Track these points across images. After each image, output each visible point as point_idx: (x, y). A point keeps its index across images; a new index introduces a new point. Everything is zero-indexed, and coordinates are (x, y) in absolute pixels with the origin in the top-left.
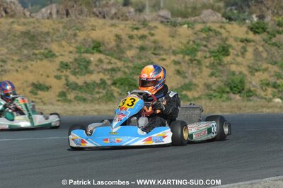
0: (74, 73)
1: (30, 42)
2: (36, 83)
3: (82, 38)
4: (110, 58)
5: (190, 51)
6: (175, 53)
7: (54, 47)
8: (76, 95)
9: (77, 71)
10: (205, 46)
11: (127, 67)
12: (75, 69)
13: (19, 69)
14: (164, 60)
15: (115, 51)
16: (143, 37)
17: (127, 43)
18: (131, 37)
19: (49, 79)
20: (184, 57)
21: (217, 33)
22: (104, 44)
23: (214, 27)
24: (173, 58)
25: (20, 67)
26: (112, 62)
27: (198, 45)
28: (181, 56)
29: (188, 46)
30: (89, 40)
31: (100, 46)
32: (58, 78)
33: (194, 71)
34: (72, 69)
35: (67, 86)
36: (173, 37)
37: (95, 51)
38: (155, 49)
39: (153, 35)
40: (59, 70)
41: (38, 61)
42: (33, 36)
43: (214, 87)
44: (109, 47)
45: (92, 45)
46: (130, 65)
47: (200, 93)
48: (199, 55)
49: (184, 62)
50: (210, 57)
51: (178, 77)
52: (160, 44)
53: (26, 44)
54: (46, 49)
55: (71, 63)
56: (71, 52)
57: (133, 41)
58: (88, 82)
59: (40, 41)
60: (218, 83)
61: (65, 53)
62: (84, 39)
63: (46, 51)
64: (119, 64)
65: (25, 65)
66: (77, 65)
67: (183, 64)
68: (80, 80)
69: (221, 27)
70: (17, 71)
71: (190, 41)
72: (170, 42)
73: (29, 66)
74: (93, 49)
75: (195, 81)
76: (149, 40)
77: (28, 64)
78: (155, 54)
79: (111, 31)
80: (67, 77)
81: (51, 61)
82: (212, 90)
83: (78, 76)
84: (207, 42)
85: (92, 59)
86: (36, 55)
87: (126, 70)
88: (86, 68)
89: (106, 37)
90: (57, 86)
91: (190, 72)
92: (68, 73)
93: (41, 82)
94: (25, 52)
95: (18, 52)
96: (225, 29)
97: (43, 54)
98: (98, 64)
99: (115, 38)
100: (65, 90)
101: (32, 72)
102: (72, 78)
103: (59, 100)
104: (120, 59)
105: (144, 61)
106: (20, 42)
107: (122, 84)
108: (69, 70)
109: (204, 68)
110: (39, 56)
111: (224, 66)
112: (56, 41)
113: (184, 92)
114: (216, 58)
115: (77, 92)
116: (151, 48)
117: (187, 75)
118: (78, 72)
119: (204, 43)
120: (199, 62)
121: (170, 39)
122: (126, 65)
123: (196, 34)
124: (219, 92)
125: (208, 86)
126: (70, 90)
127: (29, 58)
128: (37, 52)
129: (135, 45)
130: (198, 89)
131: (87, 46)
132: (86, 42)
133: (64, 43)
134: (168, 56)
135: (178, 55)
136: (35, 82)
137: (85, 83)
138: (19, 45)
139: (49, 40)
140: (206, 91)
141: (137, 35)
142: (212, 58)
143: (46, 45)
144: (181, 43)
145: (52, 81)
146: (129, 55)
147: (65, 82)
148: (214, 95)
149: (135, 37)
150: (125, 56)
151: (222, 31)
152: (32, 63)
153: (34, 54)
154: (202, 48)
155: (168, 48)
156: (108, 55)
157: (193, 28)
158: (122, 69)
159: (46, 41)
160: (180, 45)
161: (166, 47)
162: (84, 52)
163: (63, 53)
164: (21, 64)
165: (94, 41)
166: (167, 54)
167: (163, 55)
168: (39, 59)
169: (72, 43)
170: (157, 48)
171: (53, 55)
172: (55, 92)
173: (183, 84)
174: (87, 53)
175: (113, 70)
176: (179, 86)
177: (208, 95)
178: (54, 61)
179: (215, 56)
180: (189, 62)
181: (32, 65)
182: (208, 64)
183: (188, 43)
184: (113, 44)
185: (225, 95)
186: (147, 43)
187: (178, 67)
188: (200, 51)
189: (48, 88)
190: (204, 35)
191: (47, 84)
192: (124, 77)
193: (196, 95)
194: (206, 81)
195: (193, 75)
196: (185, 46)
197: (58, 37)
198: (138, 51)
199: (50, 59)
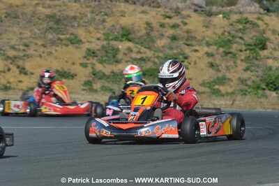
0: (101, 62)
1: (56, 26)
2: (60, 70)
3: (111, 24)
4: (139, 47)
5: (225, 43)
6: (208, 44)
7: (81, 33)
8: (102, 84)
9: (104, 59)
10: (241, 38)
11: (158, 57)
12: (102, 57)
13: (43, 55)
14: (196, 51)
15: (145, 40)
16: (175, 26)
17: (158, 31)
18: (162, 26)
19: (74, 67)
20: (218, 49)
21: (255, 25)
22: (134, 32)
23: (251, 18)
24: (206, 49)
25: (43, 53)
26: (141, 51)
27: (233, 36)
28: (215, 47)
29: (223, 37)
30: (118, 27)
31: (129, 34)
32: (84, 65)
33: (228, 64)
34: (99, 57)
35: (94, 75)
36: (207, 27)
37: (124, 39)
38: (188, 39)
39: (186, 24)
40: (85, 57)
41: (64, 47)
42: (59, 20)
43: (249, 83)
44: (139, 35)
45: (121, 32)
46: (161, 55)
47: (233, 88)
48: (234, 48)
49: (218, 54)
50: (246, 50)
51: (211, 70)
52: (193, 34)
53: (51, 28)
54: (72, 34)
55: (98, 50)
56: (98, 39)
57: (165, 29)
58: (115, 71)
59: (66, 26)
60: (253, 78)
61: (93, 39)
62: (113, 26)
63: (72, 37)
64: (149, 54)
65: (49, 50)
66: (104, 53)
67: (217, 56)
68: (107, 69)
69: (259, 19)
70: (41, 56)
71: (225, 31)
72: (203, 32)
73: (54, 52)
74: (122, 37)
75: (228, 75)
76: (182, 29)
77: (53, 49)
78: (188, 45)
79: (141, 18)
80: (93, 65)
81: (77, 48)
82: (247, 85)
83: (105, 65)
84: (243, 34)
85: (120, 47)
86: (62, 40)
87: (156, 60)
88: (114, 57)
89: (136, 25)
90: (83, 74)
91: (223, 65)
92: (94, 61)
93: (66, 70)
94: (50, 36)
95: (42, 36)
96: (262, 20)
97: (68, 39)
98: (126, 52)
99: (146, 26)
100: (91, 79)
101: (56, 58)
102: (99, 67)
103: (84, 90)
104: (149, 48)
105: (175, 51)
106: (45, 26)
107: (151, 75)
108: (95, 58)
109: (239, 62)
110: (64, 42)
111: (260, 60)
112: (83, 26)
113: (216, 87)
114: (252, 51)
115: (103, 81)
116: (183, 38)
117: (220, 68)
118: (105, 61)
119: (240, 35)
120: (234, 55)
121: (204, 29)
122: (156, 54)
123: (231, 25)
124: (254, 88)
125: (242, 81)
126: (96, 79)
127: (53, 43)
128: (62, 37)
129: (167, 34)
130: (232, 84)
131: (116, 33)
132: (115, 29)
133: (91, 29)
134: (201, 47)
135: (211, 47)
136: (59, 68)
137: (113, 72)
138: (43, 28)
139: (76, 25)
140: (241, 86)
141: (168, 24)
142: (248, 52)
143: (72, 30)
144: (215, 33)
145: (77, 69)
146: (159, 45)
147: (91, 70)
148: (249, 90)
149: (167, 25)
150: (156, 45)
151: (260, 22)
152: (57, 48)
153: (59, 39)
154: (237, 39)
155: (201, 39)
156: (137, 43)
157: (229, 19)
158: (152, 59)
159: (72, 26)
160: (215, 36)
161: (199, 37)
162: (112, 40)
163: (90, 40)
164: (45, 49)
165: (123, 28)
166: (200, 45)
167: (195, 46)
168: (64, 44)
169: (99, 29)
170: (190, 39)
171: (80, 42)
172: (80, 81)
173: (215, 78)
174: (116, 40)
175: (142, 59)
176: (212, 79)
177: (242, 91)
178: (80, 48)
179: (251, 50)
180: (224, 54)
181: (56, 51)
182: (243, 58)
183: (223, 34)
184: (143, 32)
185: (260, 92)
186: (178, 32)
187: (211, 60)
188: (236, 43)
189: (73, 76)
190: (241, 27)
191: (72, 72)
192: (154, 67)
193: (230, 90)
194: (240, 75)
195: (228, 68)
196: (219, 37)
197: (85, 22)
198: (169, 40)
199: (76, 45)
